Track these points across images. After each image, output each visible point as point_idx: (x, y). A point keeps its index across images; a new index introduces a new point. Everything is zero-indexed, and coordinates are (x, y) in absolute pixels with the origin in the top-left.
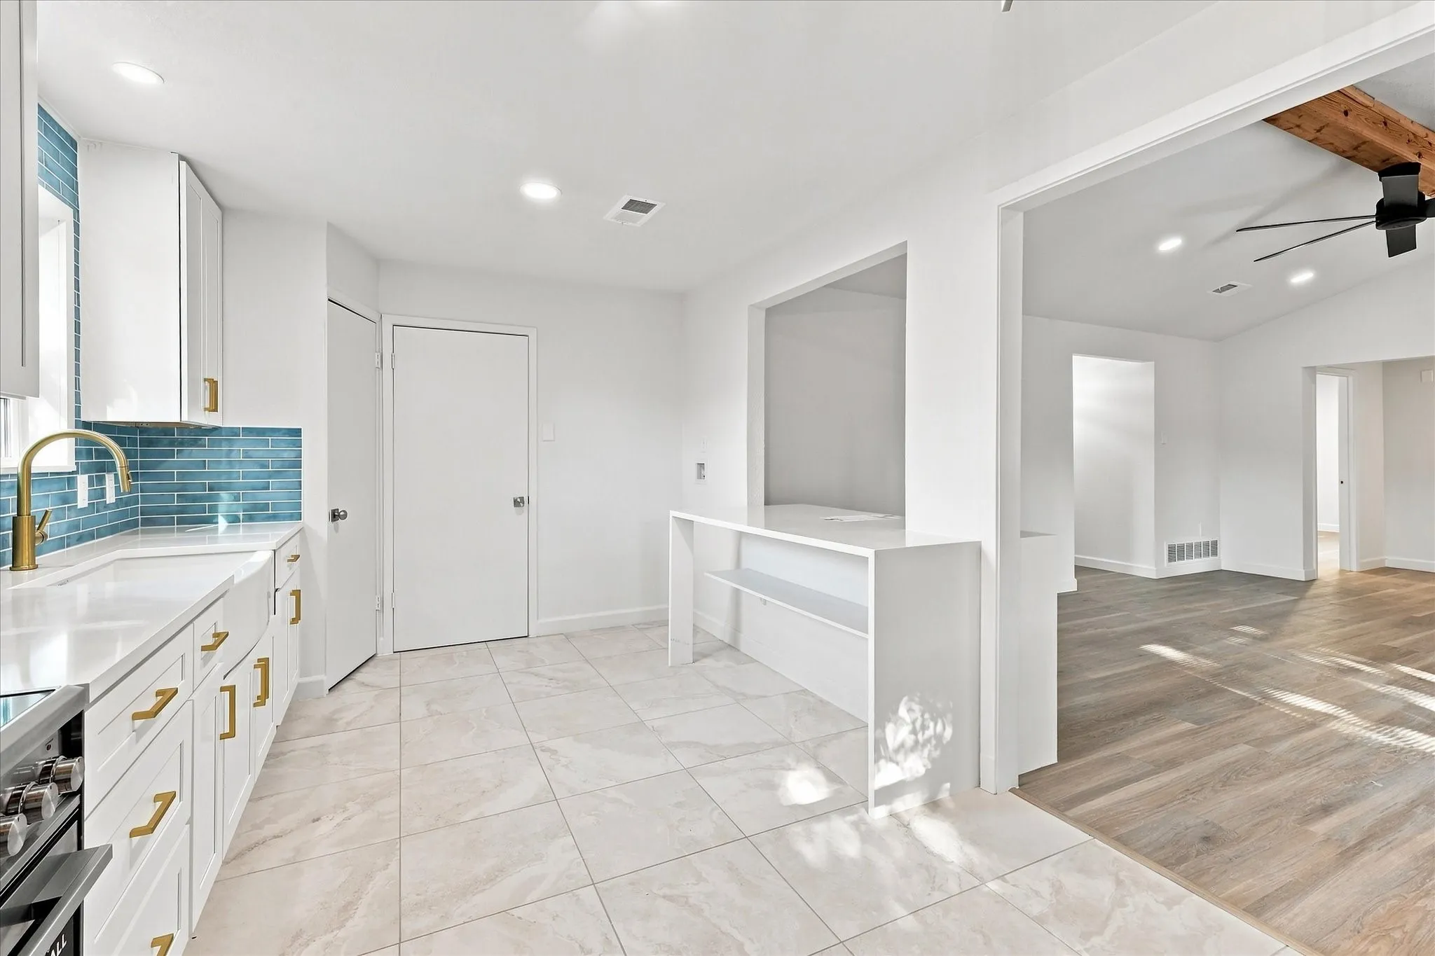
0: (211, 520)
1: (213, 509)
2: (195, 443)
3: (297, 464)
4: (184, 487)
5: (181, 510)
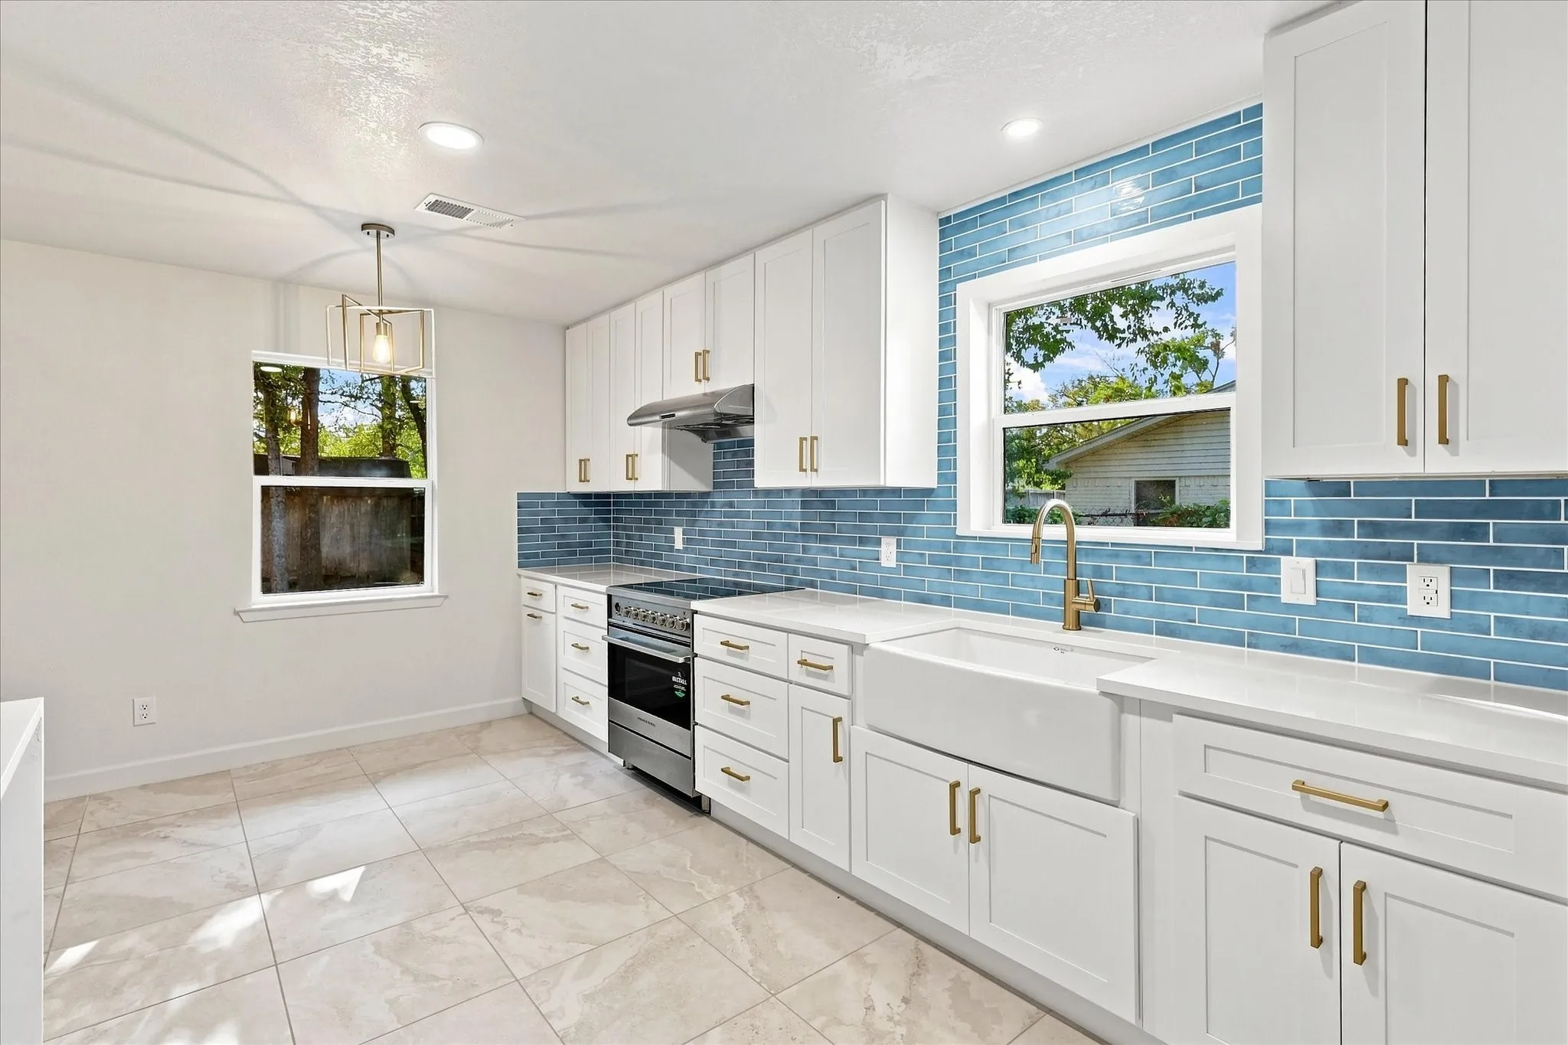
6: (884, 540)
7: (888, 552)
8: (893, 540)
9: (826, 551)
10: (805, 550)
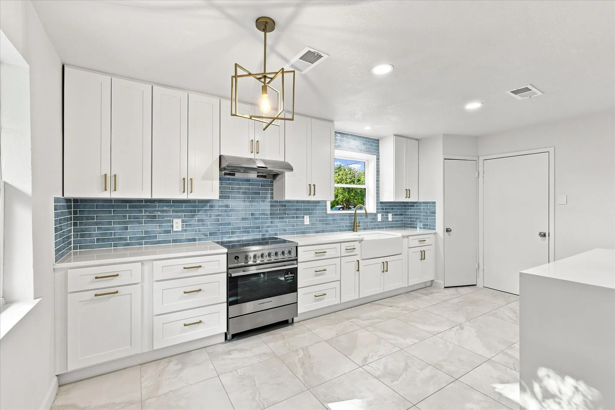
0: (416, 228)
1: (416, 224)
2: (413, 206)
3: (435, 213)
4: (411, 218)
5: (411, 224)
6: (305, 216)
7: (307, 220)
8: (308, 216)
9: (282, 222)
10: (272, 222)
